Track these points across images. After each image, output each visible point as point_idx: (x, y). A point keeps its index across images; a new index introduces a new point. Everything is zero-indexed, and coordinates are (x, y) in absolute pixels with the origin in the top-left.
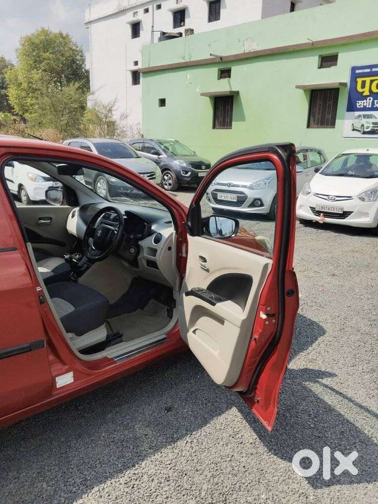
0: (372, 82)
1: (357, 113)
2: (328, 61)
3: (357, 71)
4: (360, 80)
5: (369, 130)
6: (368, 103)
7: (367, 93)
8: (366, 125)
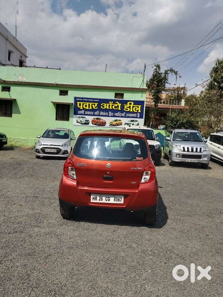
0: (83, 104)
1: (78, 116)
2: (64, 93)
3: (77, 99)
4: (78, 103)
5: (84, 123)
6: (82, 112)
7: (81, 108)
8: (82, 121)
